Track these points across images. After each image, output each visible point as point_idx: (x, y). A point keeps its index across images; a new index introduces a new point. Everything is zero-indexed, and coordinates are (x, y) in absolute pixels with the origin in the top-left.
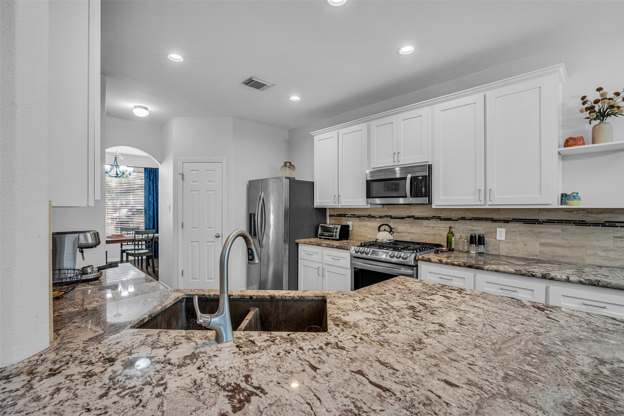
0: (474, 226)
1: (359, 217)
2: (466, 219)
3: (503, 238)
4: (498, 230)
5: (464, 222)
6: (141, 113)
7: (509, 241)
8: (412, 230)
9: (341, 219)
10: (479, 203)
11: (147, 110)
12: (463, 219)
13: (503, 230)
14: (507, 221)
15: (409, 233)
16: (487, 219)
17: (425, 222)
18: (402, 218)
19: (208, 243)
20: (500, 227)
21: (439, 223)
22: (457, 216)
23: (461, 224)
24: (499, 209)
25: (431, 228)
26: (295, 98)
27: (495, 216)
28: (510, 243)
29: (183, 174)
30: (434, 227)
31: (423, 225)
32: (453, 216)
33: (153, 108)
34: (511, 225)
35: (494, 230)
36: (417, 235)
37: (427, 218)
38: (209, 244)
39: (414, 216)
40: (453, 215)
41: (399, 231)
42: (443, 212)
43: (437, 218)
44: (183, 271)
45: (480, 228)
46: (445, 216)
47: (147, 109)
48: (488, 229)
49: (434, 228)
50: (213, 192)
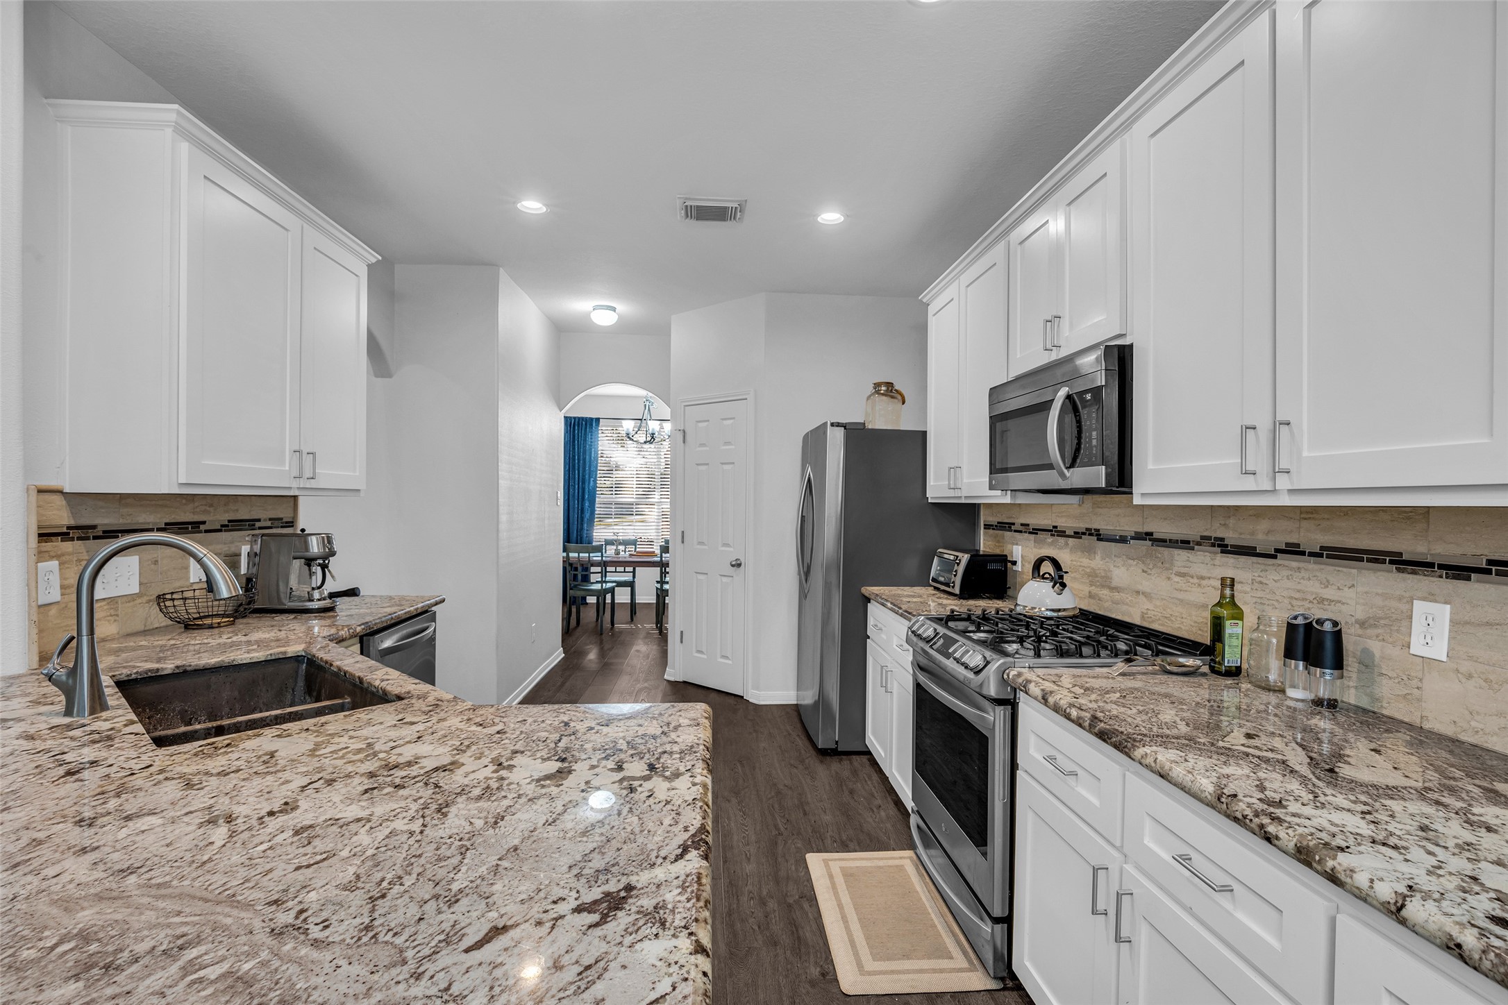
0: (1327, 584)
1: (1035, 531)
2: (1303, 553)
3: (1439, 650)
4: (1420, 607)
5: (1293, 562)
6: (604, 319)
7: (1466, 666)
8: (1146, 584)
9: (1003, 537)
10: (1249, 484)
11: (615, 311)
12: (1293, 550)
13: (1444, 612)
14: (1460, 572)
15: (1138, 592)
16: (1376, 557)
17: (1181, 556)
18: (1123, 540)
19: (723, 578)
20: (1431, 597)
21: (1217, 562)
22: (1271, 538)
23: (1286, 573)
24: (1427, 510)
25: (1196, 581)
26: (831, 217)
27: (1410, 544)
28: (1470, 677)
29: (684, 431)
30: (1202, 578)
31: (1176, 569)
32: (1260, 536)
33: (622, 307)
34: (1477, 589)
35: (1404, 607)
36: (1158, 603)
37: (1185, 544)
38: (725, 579)
39: (1151, 534)
40: (1262, 536)
41: (1114, 584)
42: (1231, 522)
43: (1213, 545)
44: (682, 632)
45: (1348, 594)
46: (1236, 536)
47: (614, 309)
48: (1379, 601)
49: (1204, 582)
50: (731, 466)
